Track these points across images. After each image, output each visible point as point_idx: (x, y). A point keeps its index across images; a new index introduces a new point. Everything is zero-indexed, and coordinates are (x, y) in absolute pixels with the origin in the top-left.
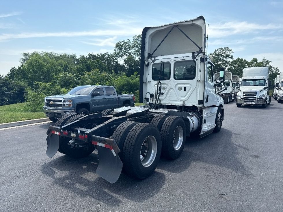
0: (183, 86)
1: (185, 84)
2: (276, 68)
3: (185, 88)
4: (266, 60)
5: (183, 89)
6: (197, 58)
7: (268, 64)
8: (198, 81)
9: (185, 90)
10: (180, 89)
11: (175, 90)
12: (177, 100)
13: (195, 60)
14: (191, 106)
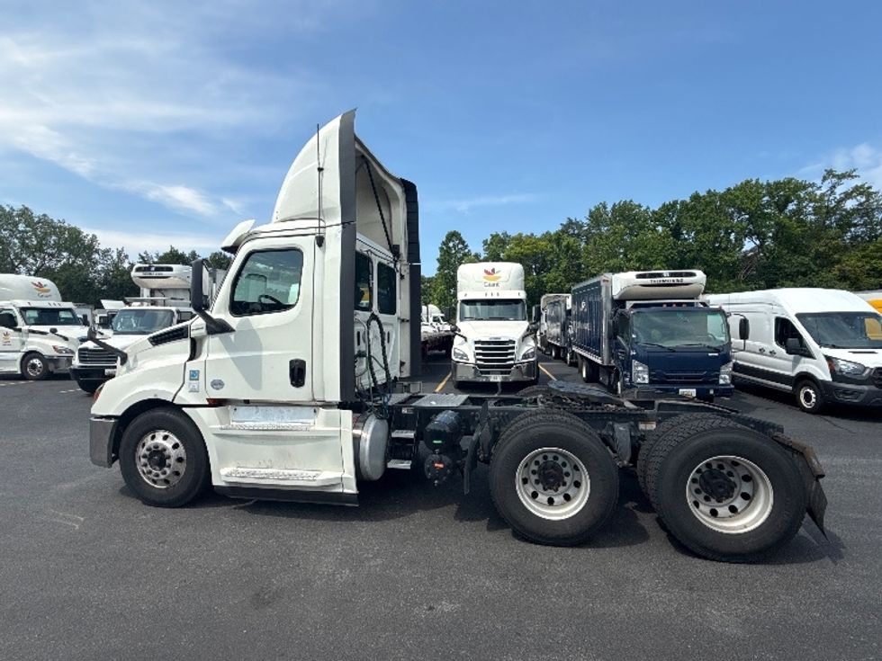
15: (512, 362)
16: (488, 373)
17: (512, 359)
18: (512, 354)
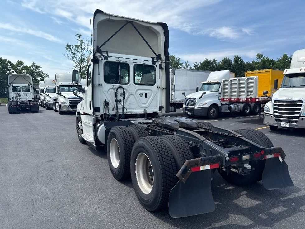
0: (144, 92)
1: (145, 90)
2: (47, 74)
3: (146, 94)
4: (36, 65)
5: (144, 95)
6: (156, 64)
7: (38, 69)
8: (157, 87)
9: (146, 96)
10: (141, 95)
11: (136, 96)
12: (138, 107)
13: (155, 66)
14: (152, 113)
15: (298, 115)
16: (281, 121)
17: (298, 113)
18: (300, 109)
